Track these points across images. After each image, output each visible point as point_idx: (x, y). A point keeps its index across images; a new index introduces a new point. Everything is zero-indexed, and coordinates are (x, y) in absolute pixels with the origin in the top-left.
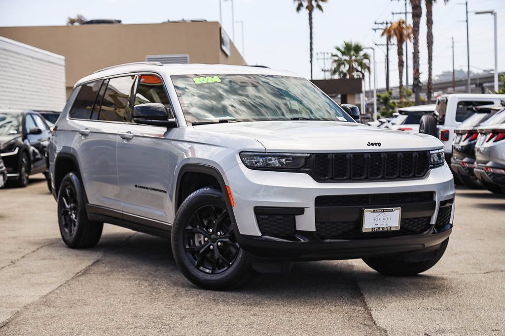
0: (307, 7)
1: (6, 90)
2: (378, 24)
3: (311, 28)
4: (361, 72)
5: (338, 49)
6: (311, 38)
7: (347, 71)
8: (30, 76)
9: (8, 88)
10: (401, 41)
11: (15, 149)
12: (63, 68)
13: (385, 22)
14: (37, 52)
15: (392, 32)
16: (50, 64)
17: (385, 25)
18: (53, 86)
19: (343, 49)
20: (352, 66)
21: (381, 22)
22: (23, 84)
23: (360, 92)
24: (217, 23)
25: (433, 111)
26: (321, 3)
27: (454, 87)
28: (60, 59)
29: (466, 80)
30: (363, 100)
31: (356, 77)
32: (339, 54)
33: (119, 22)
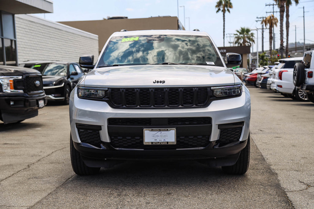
0: (222, 11)
1: (67, 52)
2: (258, 18)
3: (224, 21)
4: (249, 43)
5: (238, 31)
6: (224, 26)
7: (243, 42)
8: (80, 45)
9: (68, 51)
10: (271, 26)
11: (62, 84)
12: (97, 41)
13: (262, 17)
14: (83, 33)
15: (267, 22)
16: (91, 39)
17: (262, 19)
18: (92, 50)
19: (240, 31)
20: (245, 39)
21: (260, 17)
22: (76, 50)
23: (249, 52)
24: (176, 17)
25: (302, 61)
26: (229, 9)
27: (296, 50)
28: (96, 37)
29: (303, 47)
30: (251, 57)
31: (247, 45)
32: (238, 34)
33: (127, 18)
